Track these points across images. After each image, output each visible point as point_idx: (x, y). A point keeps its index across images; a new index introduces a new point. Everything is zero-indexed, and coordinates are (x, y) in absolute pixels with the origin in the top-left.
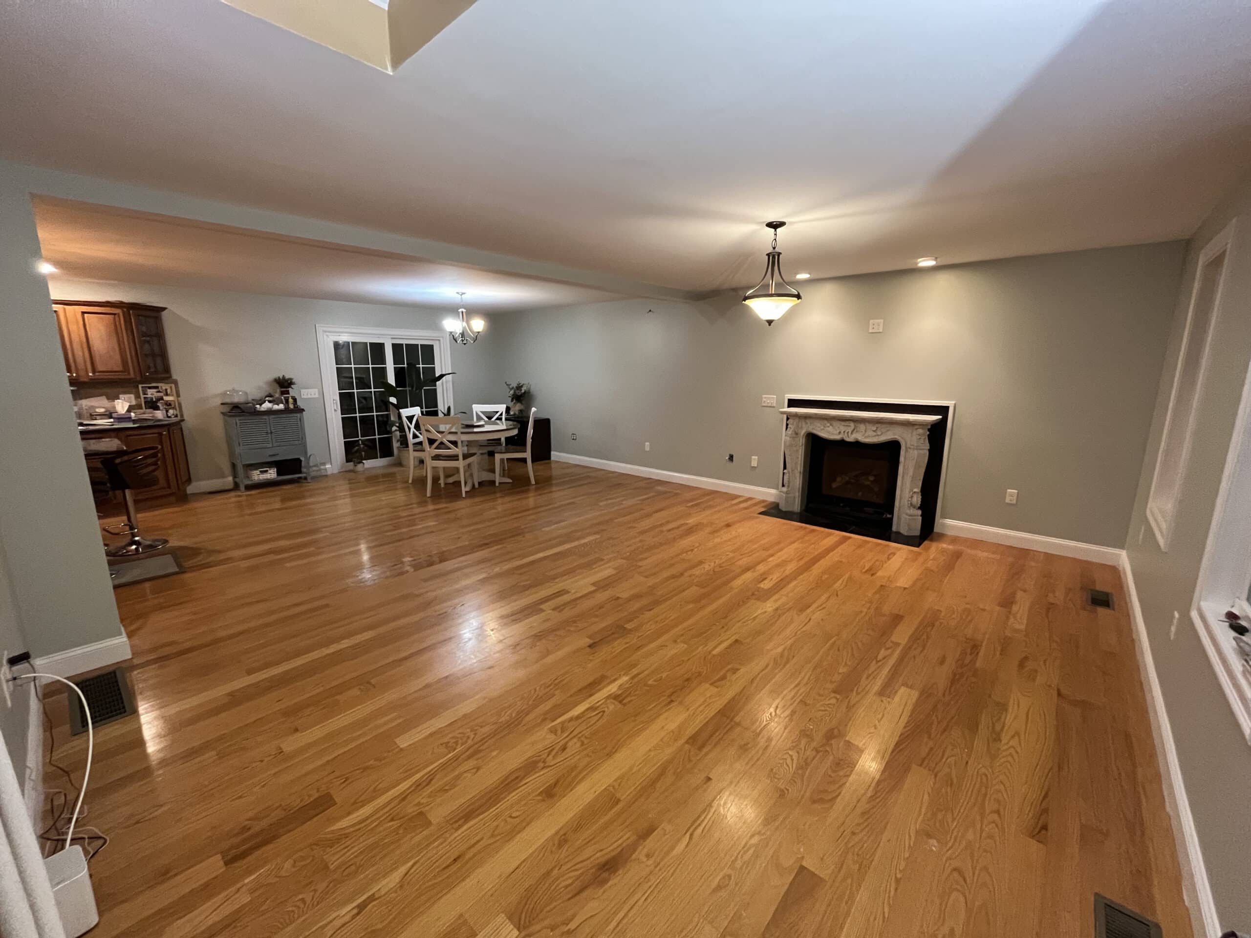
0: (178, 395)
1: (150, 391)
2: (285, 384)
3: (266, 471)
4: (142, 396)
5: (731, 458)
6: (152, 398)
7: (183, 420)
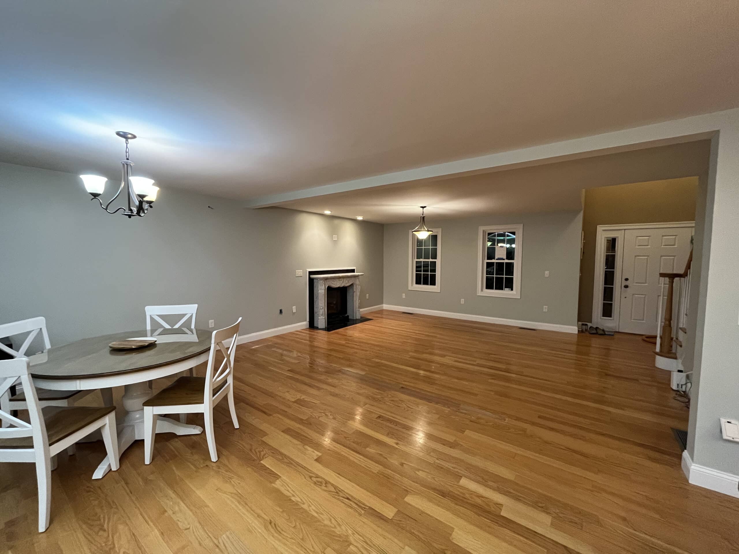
5: (281, 311)
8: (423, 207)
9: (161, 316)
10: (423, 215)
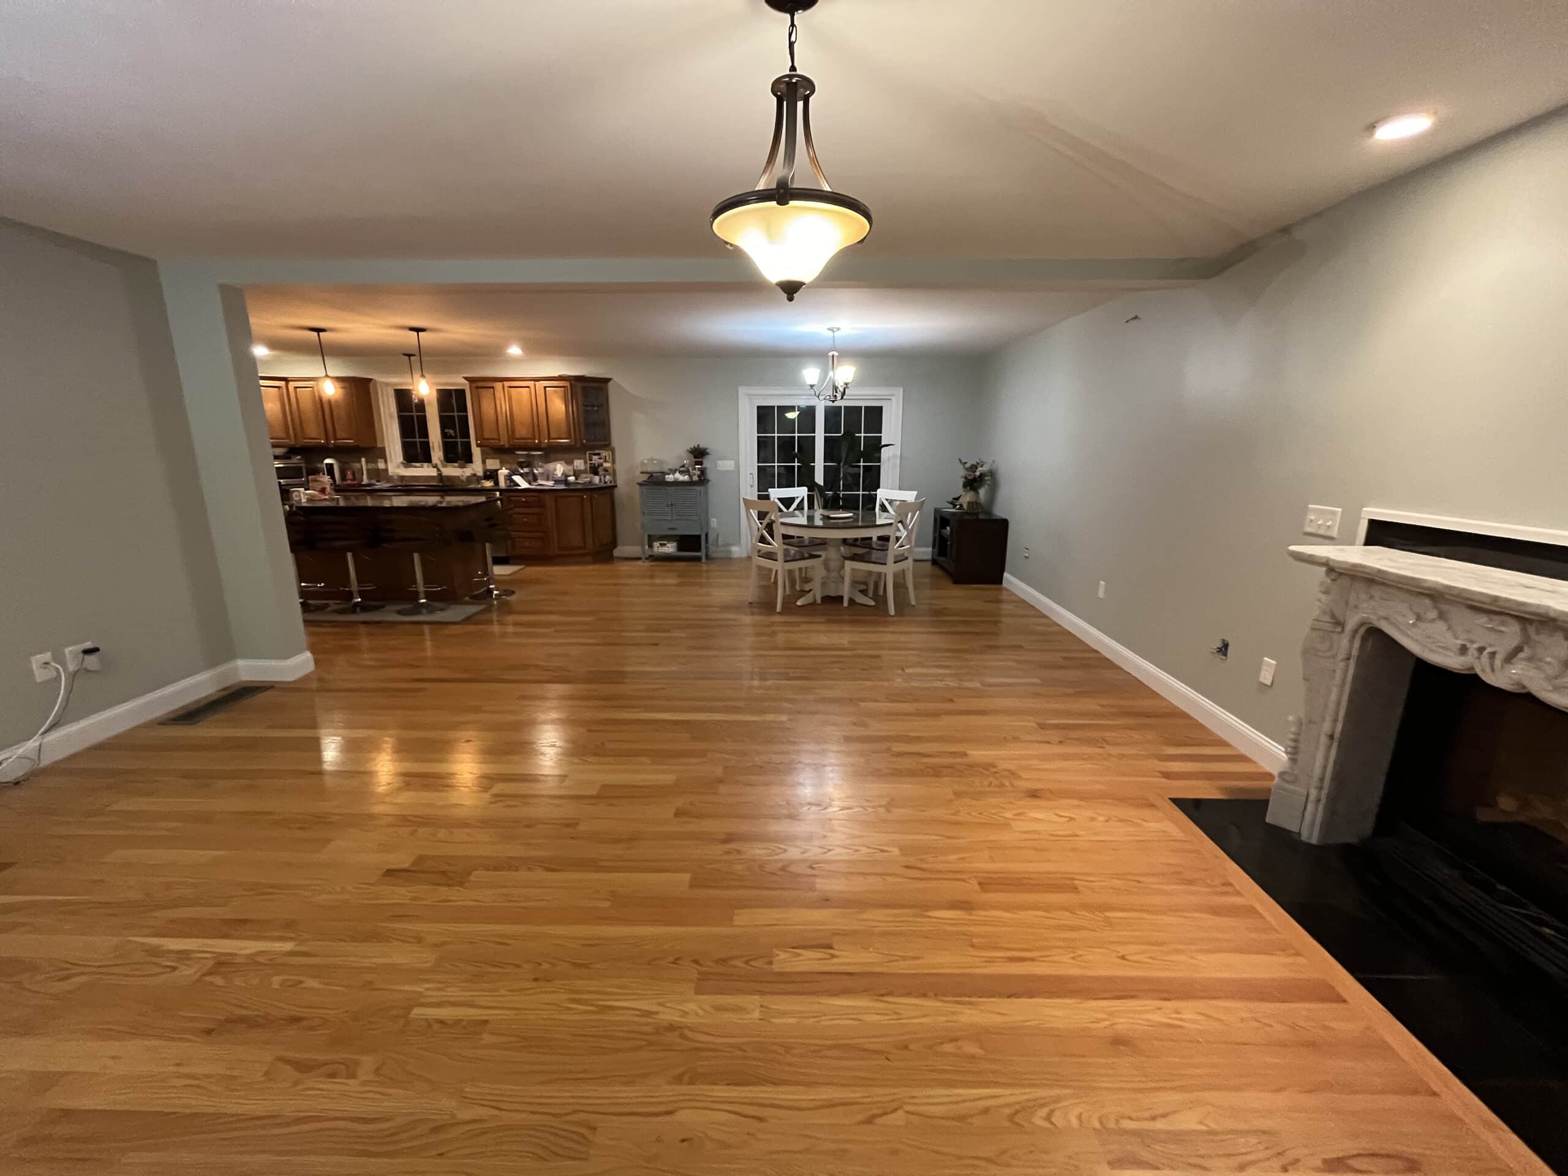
0: (614, 462)
1: (595, 458)
2: (699, 454)
3: (665, 545)
4: (589, 462)
5: (1224, 649)
6: (595, 464)
7: (616, 486)
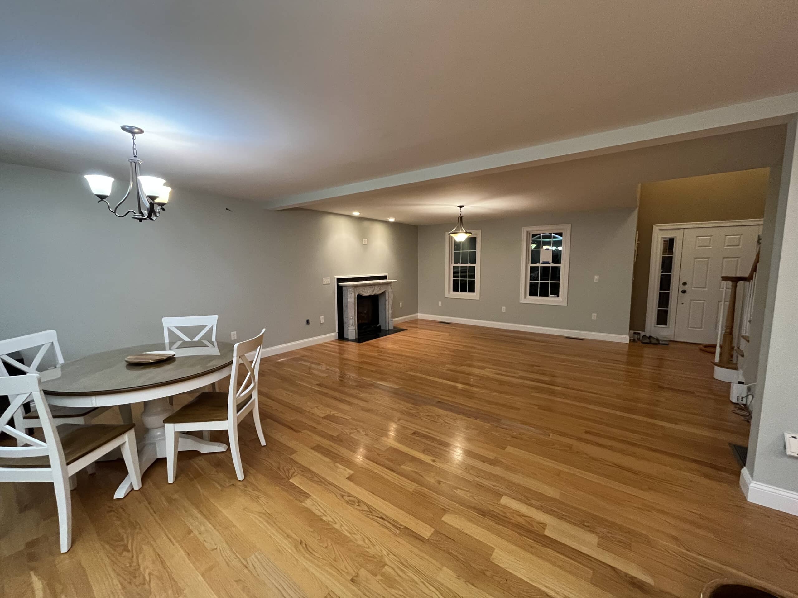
5: (308, 322)
8: (461, 207)
9: (179, 328)
10: (461, 215)
